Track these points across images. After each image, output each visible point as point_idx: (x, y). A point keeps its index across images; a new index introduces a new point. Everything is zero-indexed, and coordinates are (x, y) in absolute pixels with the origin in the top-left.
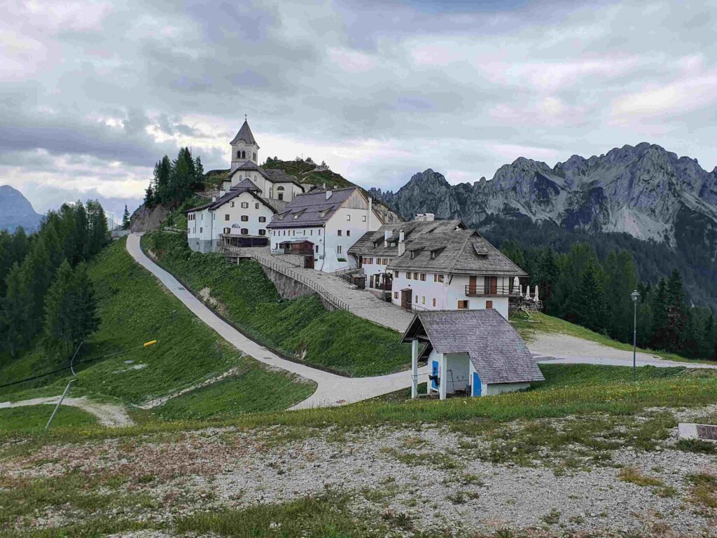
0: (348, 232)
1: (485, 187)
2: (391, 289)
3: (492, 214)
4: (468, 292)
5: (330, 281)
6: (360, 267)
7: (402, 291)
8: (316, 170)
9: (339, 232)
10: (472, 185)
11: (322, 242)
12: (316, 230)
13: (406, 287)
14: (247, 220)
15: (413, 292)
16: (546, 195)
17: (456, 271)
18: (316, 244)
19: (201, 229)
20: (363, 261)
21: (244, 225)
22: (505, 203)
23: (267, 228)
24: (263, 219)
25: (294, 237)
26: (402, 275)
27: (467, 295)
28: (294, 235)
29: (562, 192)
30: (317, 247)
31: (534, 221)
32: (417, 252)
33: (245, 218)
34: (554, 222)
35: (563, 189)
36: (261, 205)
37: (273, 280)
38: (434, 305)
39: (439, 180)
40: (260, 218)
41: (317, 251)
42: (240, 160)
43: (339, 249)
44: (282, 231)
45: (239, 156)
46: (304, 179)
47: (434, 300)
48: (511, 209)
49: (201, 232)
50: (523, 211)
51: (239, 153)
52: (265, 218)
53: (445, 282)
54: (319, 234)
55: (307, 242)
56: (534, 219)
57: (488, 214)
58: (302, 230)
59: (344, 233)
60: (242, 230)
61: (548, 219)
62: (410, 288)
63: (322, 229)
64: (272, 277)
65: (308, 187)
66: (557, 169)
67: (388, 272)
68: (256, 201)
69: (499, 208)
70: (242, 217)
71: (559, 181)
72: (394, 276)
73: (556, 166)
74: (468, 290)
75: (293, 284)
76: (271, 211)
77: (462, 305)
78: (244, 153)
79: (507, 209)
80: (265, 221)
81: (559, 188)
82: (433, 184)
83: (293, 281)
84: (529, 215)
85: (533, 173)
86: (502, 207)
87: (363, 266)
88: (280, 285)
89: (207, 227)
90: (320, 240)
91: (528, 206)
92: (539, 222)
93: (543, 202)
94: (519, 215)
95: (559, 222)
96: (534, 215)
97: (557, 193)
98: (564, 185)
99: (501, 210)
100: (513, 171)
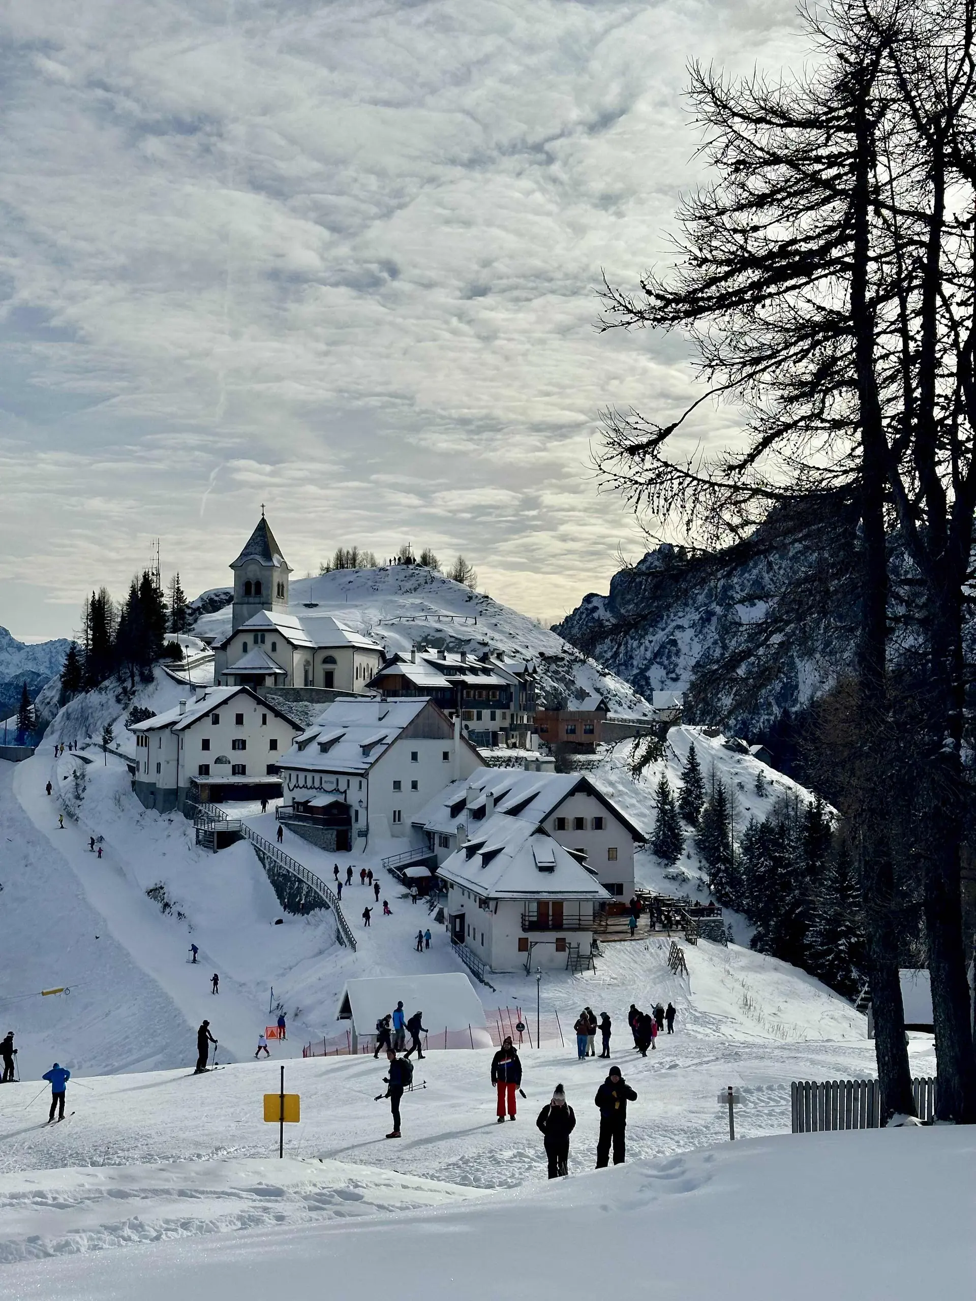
0: (415, 785)
4: (526, 926)
9: (397, 785)
11: (364, 805)
12: (355, 781)
14: (244, 748)
15: (466, 917)
18: (354, 807)
19: (159, 765)
21: (237, 758)
24: (273, 745)
25: (321, 788)
27: (525, 930)
28: (321, 785)
30: (357, 812)
33: (239, 745)
36: (270, 716)
38: (482, 944)
40: (268, 742)
41: (357, 820)
42: (251, 600)
43: (397, 814)
45: (248, 592)
47: (483, 935)
49: (159, 771)
51: (248, 584)
52: (277, 742)
54: (360, 791)
55: (342, 804)
58: (332, 778)
59: (406, 785)
60: (234, 767)
62: (463, 910)
63: (364, 781)
68: (262, 710)
70: (234, 742)
74: (526, 922)
78: (258, 585)
80: (277, 749)
83: (305, 887)
89: (168, 763)
90: (361, 801)
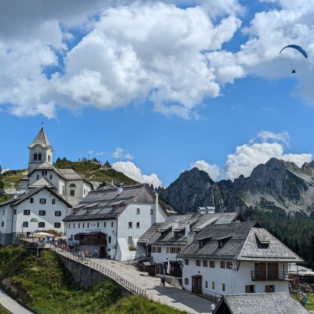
0: (138, 224)
1: (244, 183)
2: (181, 276)
3: (251, 207)
4: (254, 278)
5: (123, 270)
6: (149, 256)
7: (193, 277)
8: (101, 169)
9: (130, 224)
10: (233, 181)
11: (115, 233)
12: (109, 223)
13: (196, 273)
14: (45, 214)
15: (203, 278)
16: (296, 191)
17: (244, 259)
18: (109, 235)
19: (2, 223)
20: (152, 250)
21: (41, 219)
22: (261, 198)
23: (63, 221)
24: (58, 214)
25: (88, 229)
26: (192, 263)
27: (253, 280)
28: (88, 227)
29: (310, 188)
30: (110, 237)
31: (287, 214)
32: (205, 242)
33: (43, 213)
34: (305, 214)
35: (310, 185)
36: (57, 200)
37: (70, 269)
38: (224, 290)
39: (204, 177)
40: (56, 212)
41: (110, 242)
42: (37, 161)
43: (130, 238)
44: (77, 224)
45: (35, 158)
46: (91, 177)
47: (224, 285)
48: (267, 202)
49: (3, 226)
50: (278, 204)
51: (35, 155)
52: (60, 212)
53: (233, 268)
54: (112, 226)
55: (101, 233)
56: (287, 211)
57: (247, 207)
58: (96, 223)
59: (134, 225)
60: (39, 223)
61: (300, 211)
62: (200, 274)
63: (114, 221)
64: (69, 267)
65: (96, 184)
66: (304, 168)
67: (178, 259)
68: (53, 197)
69: (257, 202)
70: (40, 212)
71: (306, 178)
72: (184, 263)
73: (304, 166)
74: (254, 275)
75: (89, 273)
76: (66, 206)
77: (249, 289)
78: (40, 155)
79: (264, 203)
80: (60, 215)
81: (308, 185)
82: (199, 180)
83: (90, 269)
84: (283, 208)
85: (284, 172)
86: (259, 200)
87: (152, 254)
88: (77, 273)
89: (8, 221)
90: (114, 231)
91: (281, 200)
92: (292, 214)
93: (295, 196)
94: (274, 208)
95: (308, 214)
96: (286, 207)
97: (306, 189)
98: (311, 182)
99: (259, 203)
100: (267, 170)
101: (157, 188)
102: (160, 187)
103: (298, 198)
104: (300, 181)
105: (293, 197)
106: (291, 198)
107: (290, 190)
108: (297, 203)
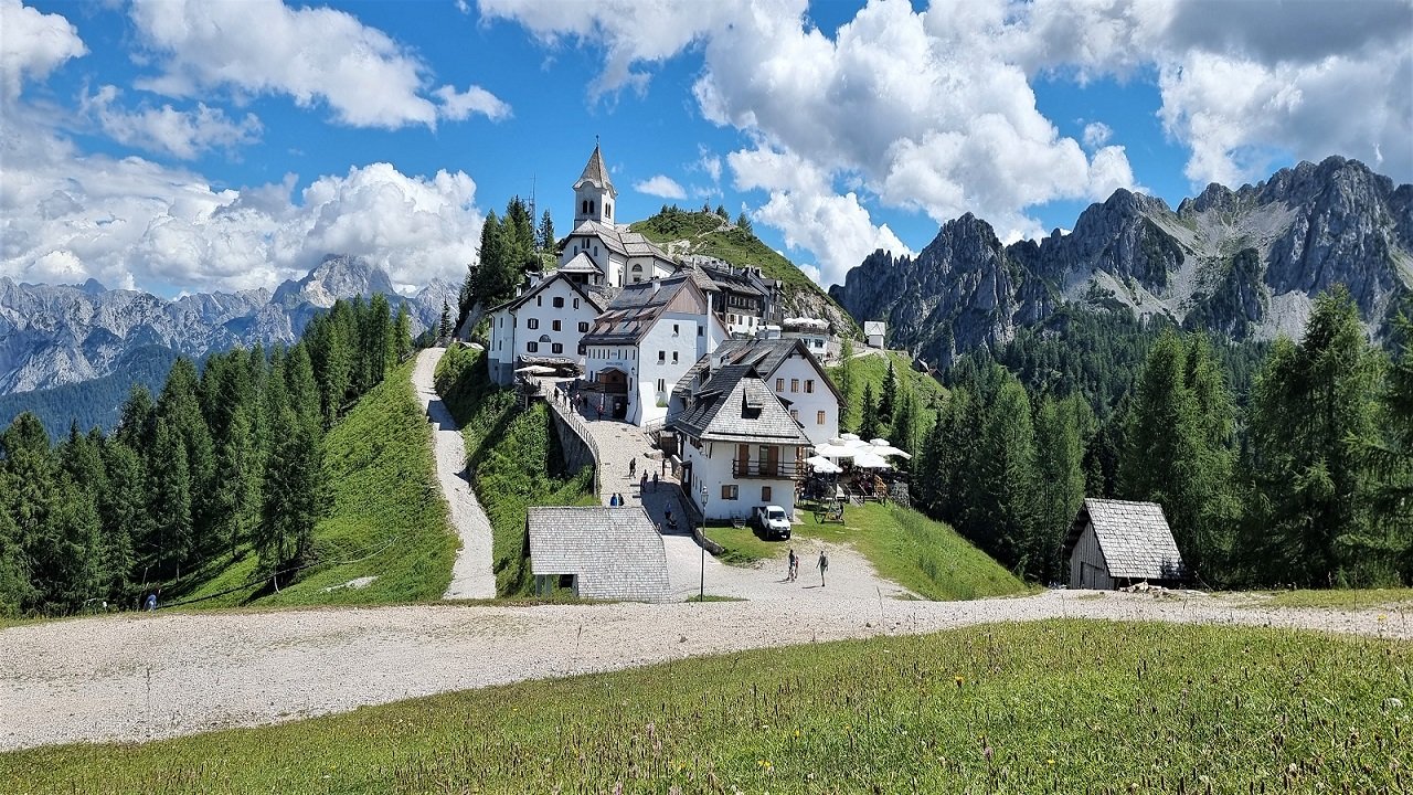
1: (1060, 248)
3: (1068, 301)
10: (1039, 244)
16: (1161, 269)
22: (1091, 280)
31: (1137, 317)
34: (1173, 318)
35: (1190, 252)
48: (1101, 292)
50: (1122, 296)
56: (1137, 311)
61: (1163, 313)
66: (1182, 211)
69: (1082, 291)
71: (1182, 235)
79: (1095, 296)
81: (1184, 251)
84: (1132, 305)
91: (1129, 286)
92: (1147, 318)
93: (1154, 278)
94: (1114, 305)
95: (1180, 320)
96: (1138, 304)
97: (1180, 260)
98: (1192, 245)
99: (1085, 293)
100: (1107, 218)
101: (898, 259)
102: (902, 257)
103: (1162, 283)
104: (1168, 243)
105: (1152, 279)
106: (1147, 282)
107: (1148, 264)
108: (1159, 293)
